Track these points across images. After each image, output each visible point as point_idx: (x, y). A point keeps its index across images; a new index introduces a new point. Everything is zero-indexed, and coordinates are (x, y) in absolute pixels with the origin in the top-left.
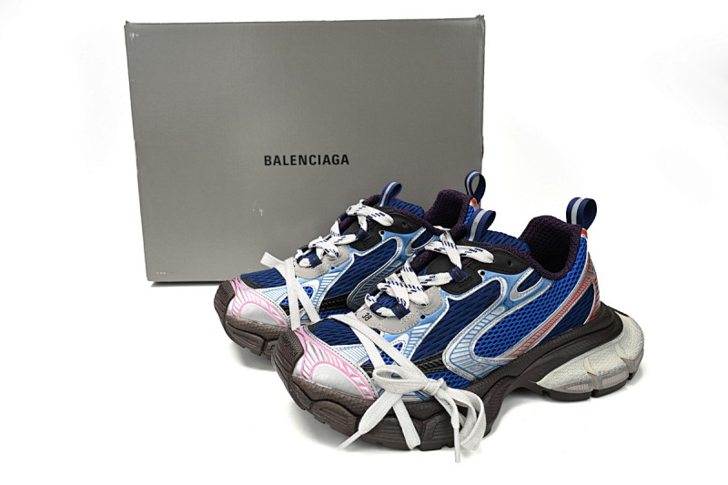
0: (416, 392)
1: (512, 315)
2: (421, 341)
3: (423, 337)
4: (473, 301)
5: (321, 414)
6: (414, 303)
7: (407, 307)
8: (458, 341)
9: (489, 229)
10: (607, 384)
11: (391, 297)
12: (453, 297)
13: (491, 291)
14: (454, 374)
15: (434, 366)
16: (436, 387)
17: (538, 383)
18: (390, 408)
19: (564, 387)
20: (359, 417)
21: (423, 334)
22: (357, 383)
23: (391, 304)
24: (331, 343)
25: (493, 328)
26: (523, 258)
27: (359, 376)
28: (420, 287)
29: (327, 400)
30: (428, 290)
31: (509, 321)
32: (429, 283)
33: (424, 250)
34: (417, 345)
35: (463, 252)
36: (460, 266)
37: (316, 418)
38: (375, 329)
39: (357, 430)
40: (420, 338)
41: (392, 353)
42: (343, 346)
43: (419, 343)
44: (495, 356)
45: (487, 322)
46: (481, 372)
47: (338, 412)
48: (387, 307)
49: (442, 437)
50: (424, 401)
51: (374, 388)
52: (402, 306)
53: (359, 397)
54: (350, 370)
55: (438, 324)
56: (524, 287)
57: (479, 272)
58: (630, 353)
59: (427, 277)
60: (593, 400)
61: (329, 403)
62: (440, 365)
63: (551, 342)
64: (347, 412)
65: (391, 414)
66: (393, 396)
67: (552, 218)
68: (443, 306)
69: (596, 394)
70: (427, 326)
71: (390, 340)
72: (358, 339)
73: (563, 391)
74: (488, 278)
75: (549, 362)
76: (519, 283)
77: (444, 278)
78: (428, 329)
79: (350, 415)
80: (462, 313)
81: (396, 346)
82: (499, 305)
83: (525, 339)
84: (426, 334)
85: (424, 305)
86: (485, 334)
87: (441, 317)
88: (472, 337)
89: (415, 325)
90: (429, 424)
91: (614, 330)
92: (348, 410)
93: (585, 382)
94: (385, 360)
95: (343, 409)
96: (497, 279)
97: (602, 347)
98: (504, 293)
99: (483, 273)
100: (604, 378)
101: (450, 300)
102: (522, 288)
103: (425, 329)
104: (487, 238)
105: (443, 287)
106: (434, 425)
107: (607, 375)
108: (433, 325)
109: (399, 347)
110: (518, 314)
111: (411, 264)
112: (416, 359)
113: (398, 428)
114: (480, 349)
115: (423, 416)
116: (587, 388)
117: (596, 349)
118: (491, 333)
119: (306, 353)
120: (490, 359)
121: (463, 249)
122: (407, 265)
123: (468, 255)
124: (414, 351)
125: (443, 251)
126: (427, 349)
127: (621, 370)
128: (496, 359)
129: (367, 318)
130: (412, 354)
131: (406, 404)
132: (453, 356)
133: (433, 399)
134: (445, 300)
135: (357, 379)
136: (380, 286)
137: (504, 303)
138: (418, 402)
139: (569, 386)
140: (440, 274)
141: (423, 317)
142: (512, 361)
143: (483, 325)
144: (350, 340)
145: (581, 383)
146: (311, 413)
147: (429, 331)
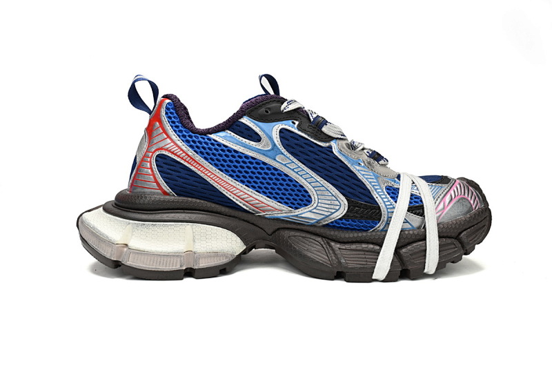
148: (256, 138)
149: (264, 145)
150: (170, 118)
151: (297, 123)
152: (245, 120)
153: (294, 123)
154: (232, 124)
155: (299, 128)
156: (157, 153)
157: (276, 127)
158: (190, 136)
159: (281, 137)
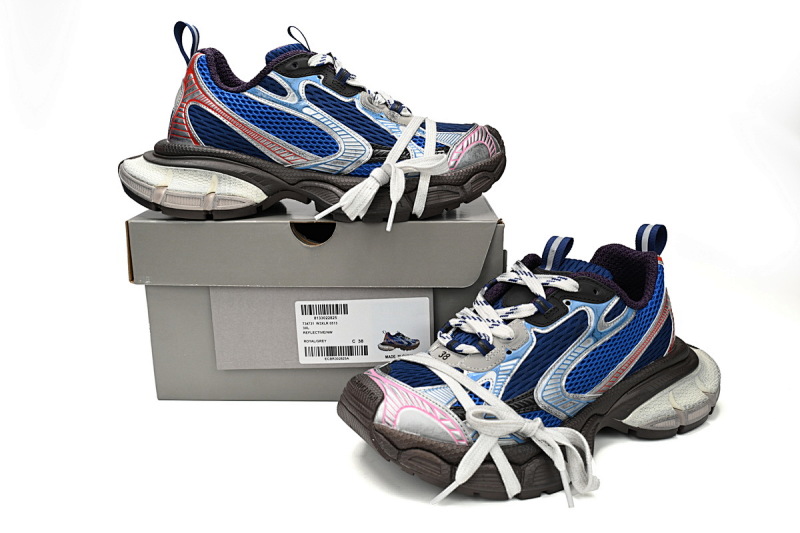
0: (511, 434)
1: (600, 347)
2: (509, 379)
3: (512, 374)
4: (560, 334)
5: (411, 465)
6: (498, 338)
7: (491, 342)
8: (549, 377)
9: (567, 257)
10: (693, 418)
11: (467, 333)
12: (539, 330)
13: (579, 321)
14: (546, 413)
15: (526, 406)
16: (533, 427)
17: (624, 421)
18: (486, 453)
19: (652, 424)
20: (454, 465)
21: (512, 370)
22: (447, 427)
23: (470, 340)
24: (414, 384)
25: (583, 362)
26: (609, 286)
27: (449, 419)
28: (501, 320)
29: (417, 448)
30: (511, 324)
31: (598, 354)
32: (510, 316)
33: (497, 282)
34: (506, 384)
35: (544, 281)
36: (543, 295)
37: (404, 469)
38: (457, 369)
39: (454, 480)
40: (509, 375)
41: (481, 392)
42: (427, 388)
43: (508, 380)
44: (585, 392)
45: (576, 355)
46: (571, 410)
47: (430, 461)
48: (466, 343)
49: (542, 482)
50: (519, 444)
51: (467, 432)
52: (486, 342)
53: (452, 443)
54: (439, 414)
55: (525, 360)
56: (611, 316)
57: (564, 301)
58: (710, 387)
59: (508, 310)
60: (678, 437)
61: (419, 451)
62: (531, 404)
63: (636, 377)
64: (439, 461)
65: (489, 460)
66: (490, 439)
67: (620, 246)
68: (530, 339)
69: (681, 430)
70: (515, 361)
71: (475, 379)
72: (441, 380)
73: (651, 428)
74: (575, 307)
75: (635, 398)
76: (606, 313)
77: (528, 309)
78: (515, 365)
79: (443, 463)
80: (550, 347)
81: (483, 385)
82: (589, 336)
83: (612, 372)
84: (515, 370)
85: (509, 339)
86: (575, 368)
87: (529, 352)
88: (562, 372)
89: (502, 362)
90: (527, 468)
91: (691, 363)
92: (441, 458)
93: (673, 418)
94: (475, 401)
95: (435, 457)
96: (583, 308)
97: (684, 379)
98: (591, 323)
99: (568, 303)
100: (690, 412)
101: (536, 333)
102: (609, 318)
103: (513, 365)
104: (567, 266)
105: (527, 319)
106: (534, 469)
107: (692, 410)
108: (522, 360)
109: (487, 385)
110: (606, 347)
111: (484, 296)
112: (506, 398)
113: (496, 475)
114: (571, 385)
115: (521, 461)
116: (673, 424)
117: (679, 382)
118: (580, 368)
119: (386, 397)
120: (580, 395)
121: (544, 278)
122: (480, 298)
123: (552, 284)
124: (503, 389)
125: (519, 282)
126: (517, 387)
127: (704, 403)
128: (587, 395)
129: (444, 357)
130: (502, 393)
131: (503, 448)
132: (545, 394)
133: (529, 441)
134: (531, 333)
135: (448, 423)
136: (453, 322)
137: (592, 335)
138: (513, 446)
139: (656, 422)
140: (523, 306)
141: (509, 352)
142: (599, 398)
143: (572, 358)
144: (433, 380)
145: (668, 419)
146: (398, 464)
147: (517, 367)
148: (283, 92)
149: (291, 99)
150: (203, 74)
151: (323, 77)
152: (272, 75)
153: (320, 78)
154: (262, 79)
155: (325, 83)
156: (191, 103)
157: (302, 84)
158: (222, 93)
159: (306, 92)
